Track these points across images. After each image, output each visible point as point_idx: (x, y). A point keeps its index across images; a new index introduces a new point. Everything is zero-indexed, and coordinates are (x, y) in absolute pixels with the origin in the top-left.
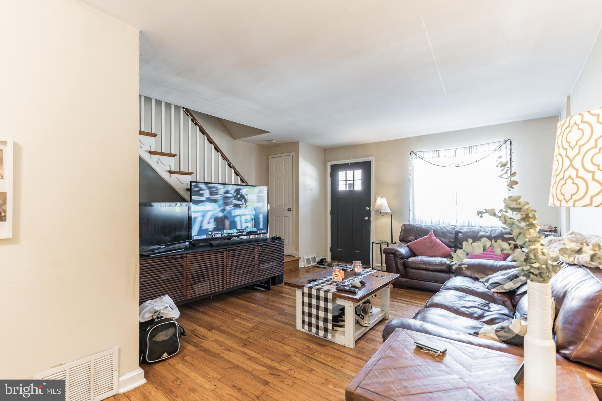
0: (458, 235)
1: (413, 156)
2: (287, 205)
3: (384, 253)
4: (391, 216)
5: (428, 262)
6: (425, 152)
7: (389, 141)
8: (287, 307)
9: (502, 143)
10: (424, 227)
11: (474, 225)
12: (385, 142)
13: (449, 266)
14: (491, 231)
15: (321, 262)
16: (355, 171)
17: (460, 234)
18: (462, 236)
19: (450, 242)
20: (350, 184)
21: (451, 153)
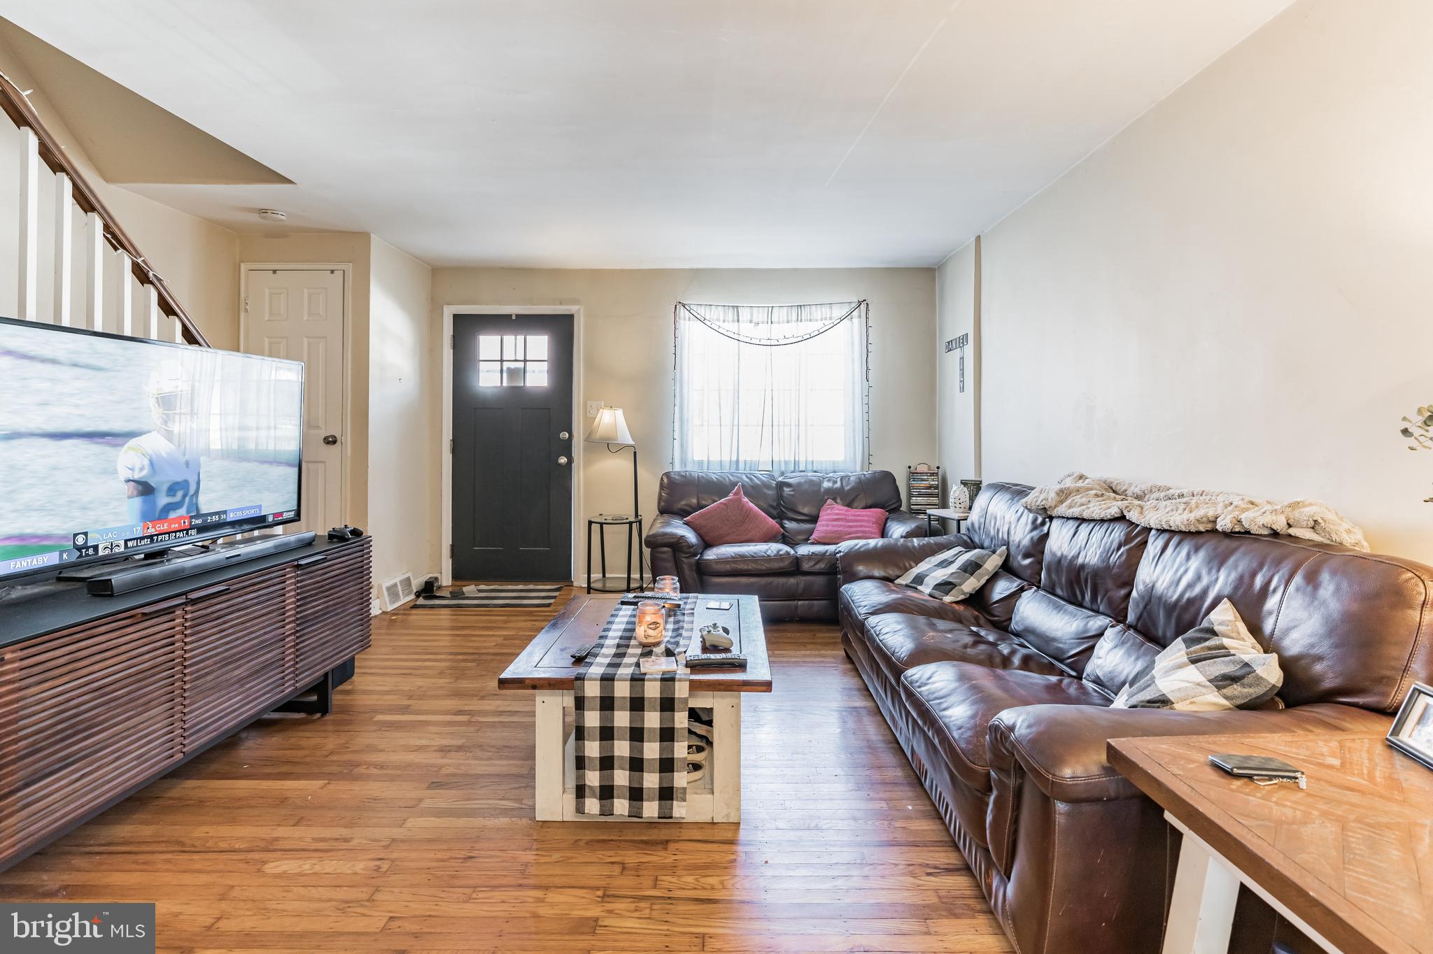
0: (783, 490)
1: (682, 312)
2: (320, 425)
3: (647, 546)
4: (635, 453)
5: (753, 556)
6: (707, 307)
7: (623, 271)
8: (438, 755)
9: (853, 305)
10: (714, 477)
11: (804, 469)
12: (613, 271)
13: (796, 561)
14: (841, 480)
15: (429, 589)
16: (529, 338)
17: (786, 489)
18: (792, 493)
19: (771, 506)
20: (511, 372)
21: (761, 315)
